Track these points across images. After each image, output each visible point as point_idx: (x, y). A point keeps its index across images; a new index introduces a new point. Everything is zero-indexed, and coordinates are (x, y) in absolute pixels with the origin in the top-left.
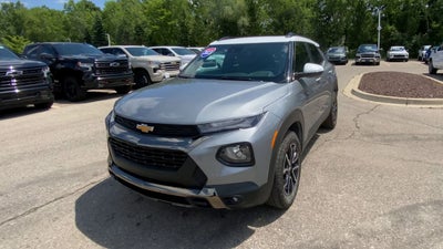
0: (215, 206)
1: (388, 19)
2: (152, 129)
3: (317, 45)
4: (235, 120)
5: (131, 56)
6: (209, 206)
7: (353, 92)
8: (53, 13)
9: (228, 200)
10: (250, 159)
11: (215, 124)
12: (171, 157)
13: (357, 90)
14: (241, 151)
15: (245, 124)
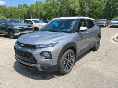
0: (39, 70)
2: (24, 45)
6: (37, 70)
7: (113, 39)
8: (15, 8)
9: (43, 68)
10: (50, 57)
11: (41, 45)
12: (28, 54)
13: (115, 39)
14: (49, 54)
15: (51, 46)
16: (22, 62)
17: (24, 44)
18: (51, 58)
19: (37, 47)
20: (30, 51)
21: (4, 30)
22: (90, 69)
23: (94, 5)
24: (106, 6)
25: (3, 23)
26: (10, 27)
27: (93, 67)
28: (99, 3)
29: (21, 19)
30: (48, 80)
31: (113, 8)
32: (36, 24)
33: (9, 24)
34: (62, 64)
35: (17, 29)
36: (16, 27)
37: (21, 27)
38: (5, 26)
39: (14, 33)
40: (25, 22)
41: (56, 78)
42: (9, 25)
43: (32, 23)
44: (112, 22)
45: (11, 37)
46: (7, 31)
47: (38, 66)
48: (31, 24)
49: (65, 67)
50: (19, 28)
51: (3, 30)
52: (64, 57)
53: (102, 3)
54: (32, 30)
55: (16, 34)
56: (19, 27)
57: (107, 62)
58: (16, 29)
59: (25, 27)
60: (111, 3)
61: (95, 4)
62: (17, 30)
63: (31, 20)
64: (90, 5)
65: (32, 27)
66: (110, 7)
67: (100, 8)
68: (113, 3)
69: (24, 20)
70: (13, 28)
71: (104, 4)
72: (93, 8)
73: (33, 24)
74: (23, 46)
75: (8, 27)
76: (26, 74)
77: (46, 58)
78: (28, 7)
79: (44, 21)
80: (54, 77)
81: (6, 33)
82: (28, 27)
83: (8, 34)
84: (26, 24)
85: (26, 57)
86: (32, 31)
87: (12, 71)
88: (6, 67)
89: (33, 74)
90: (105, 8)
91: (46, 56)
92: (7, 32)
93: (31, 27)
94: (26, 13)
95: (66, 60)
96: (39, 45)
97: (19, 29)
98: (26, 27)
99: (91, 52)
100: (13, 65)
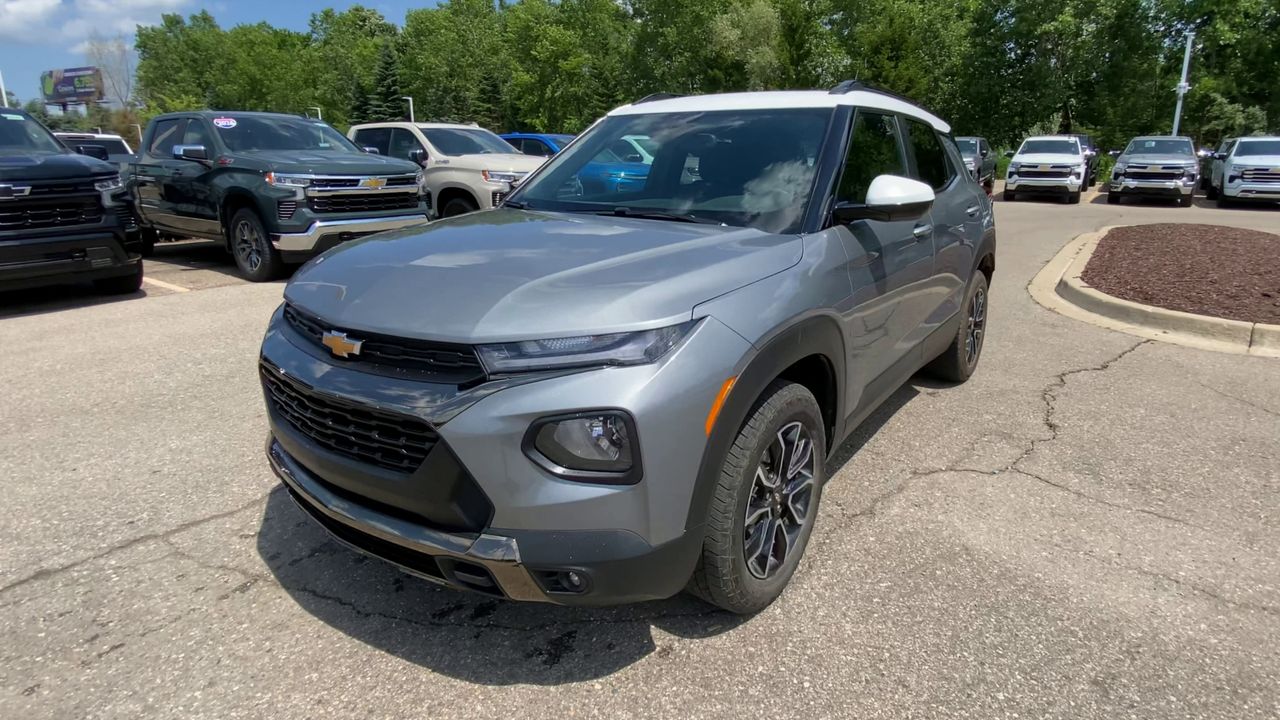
0: (513, 593)
1: (1215, 58)
2: (356, 347)
3: (941, 126)
4: (598, 337)
5: (435, 156)
6: (495, 589)
7: (1063, 288)
8: (284, 41)
9: (551, 577)
10: (627, 463)
11: (532, 348)
12: (397, 435)
13: (1078, 284)
14: (608, 434)
15: (628, 351)
16: (337, 509)
17: (353, 334)
18: (631, 473)
19: (496, 361)
20: (421, 403)
21: (192, 208)
22: (951, 558)
23: (889, 33)
24: (974, 45)
25: (179, 150)
26: (240, 180)
27: (979, 536)
28: (922, 20)
29: (328, 119)
30: (597, 685)
31: (1021, 59)
32: (454, 160)
33: (230, 157)
34: (729, 524)
35: (300, 196)
36: (288, 185)
37: (328, 183)
38: (192, 170)
39: (271, 232)
40: (364, 138)
41: (667, 651)
42: (230, 162)
43: (425, 156)
44: (1022, 158)
45: (246, 266)
46: (209, 212)
47: (499, 554)
48: (415, 158)
49: (751, 552)
50: (314, 192)
51: (184, 207)
52: (745, 463)
53: (947, 18)
54: (423, 205)
55: (287, 242)
56: (313, 183)
57: (1074, 480)
58: (284, 201)
59: (363, 180)
60: (1006, 20)
61: (892, 20)
62: (298, 205)
63: (414, 127)
64: (860, 28)
65: (423, 183)
66: (1004, 53)
67: (933, 57)
68: (1022, 20)
69: (354, 129)
70: (262, 191)
71: (961, 28)
72: (876, 51)
73: (431, 163)
74: (352, 357)
75: (223, 182)
76: (375, 623)
77: (584, 471)
78: (390, 30)
79: (516, 143)
80: (651, 647)
81: (203, 231)
82: (391, 182)
83: (222, 241)
84: (370, 157)
85: (374, 462)
86: (422, 220)
87: (243, 588)
88: (184, 541)
89: (443, 614)
90: (967, 59)
91: (578, 453)
92: (217, 225)
93: (411, 181)
94: (368, 81)
95: (759, 482)
96: (514, 347)
97: (310, 202)
98: (369, 185)
99: (922, 390)
100: (255, 520)
